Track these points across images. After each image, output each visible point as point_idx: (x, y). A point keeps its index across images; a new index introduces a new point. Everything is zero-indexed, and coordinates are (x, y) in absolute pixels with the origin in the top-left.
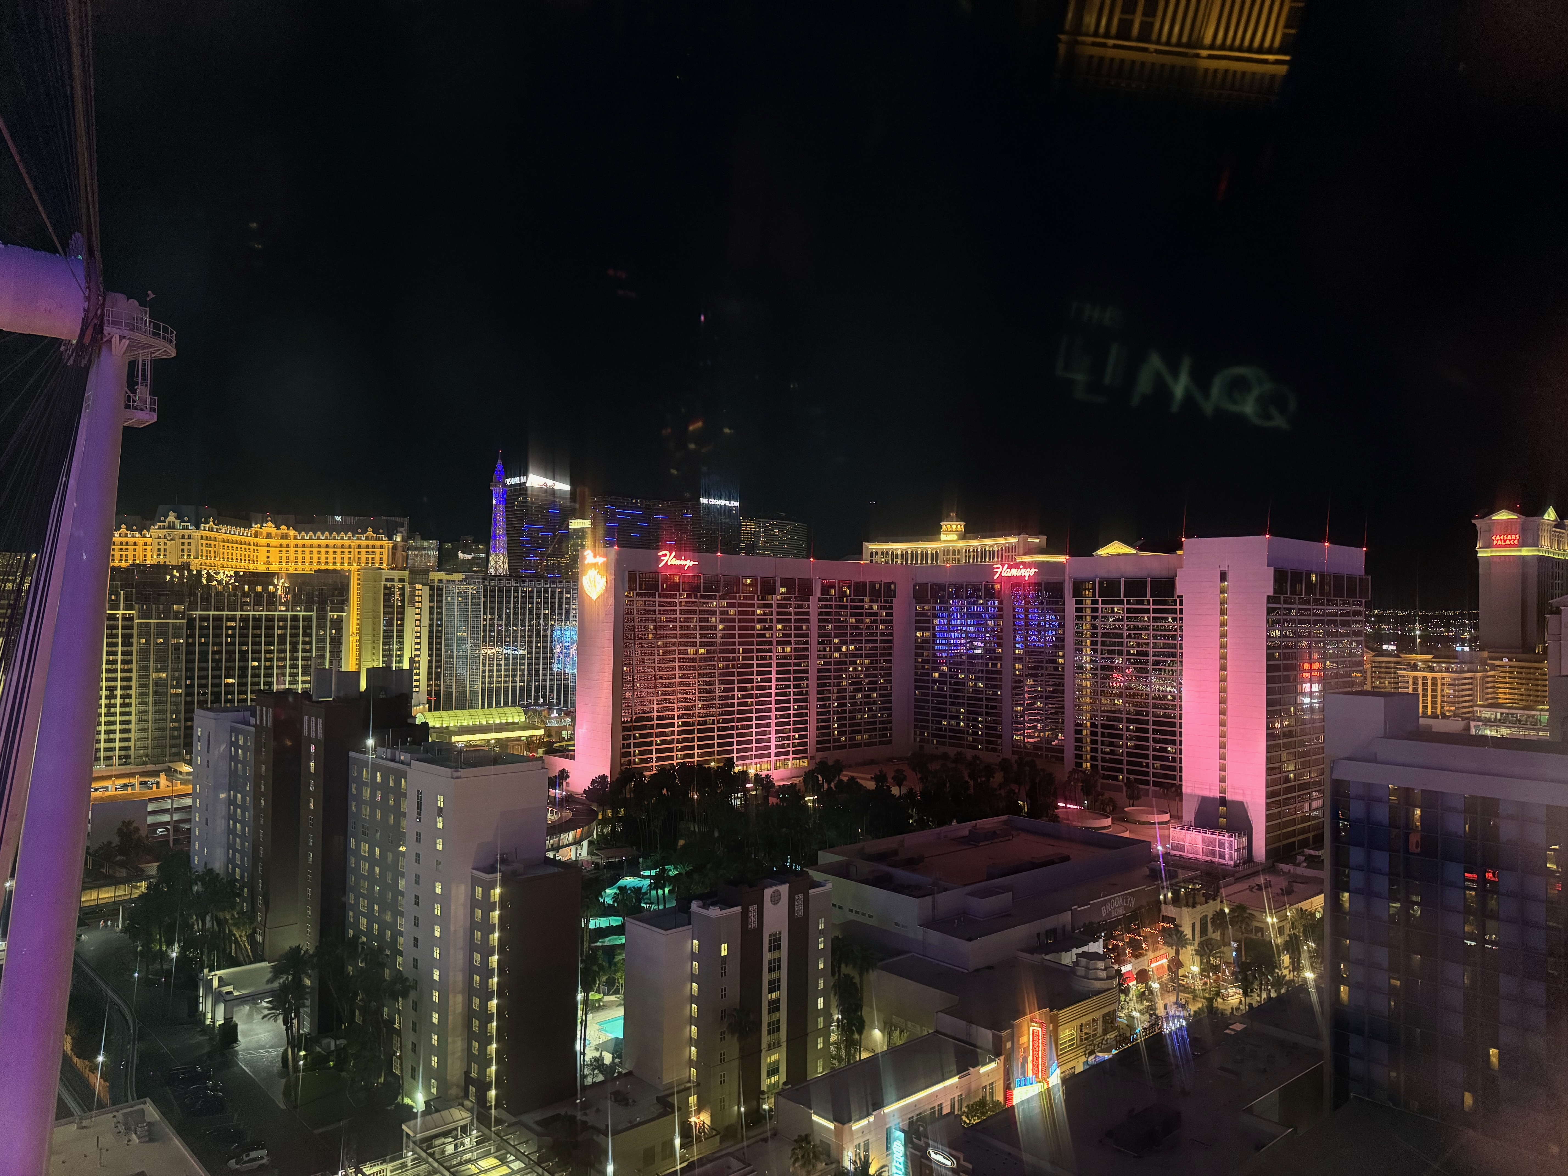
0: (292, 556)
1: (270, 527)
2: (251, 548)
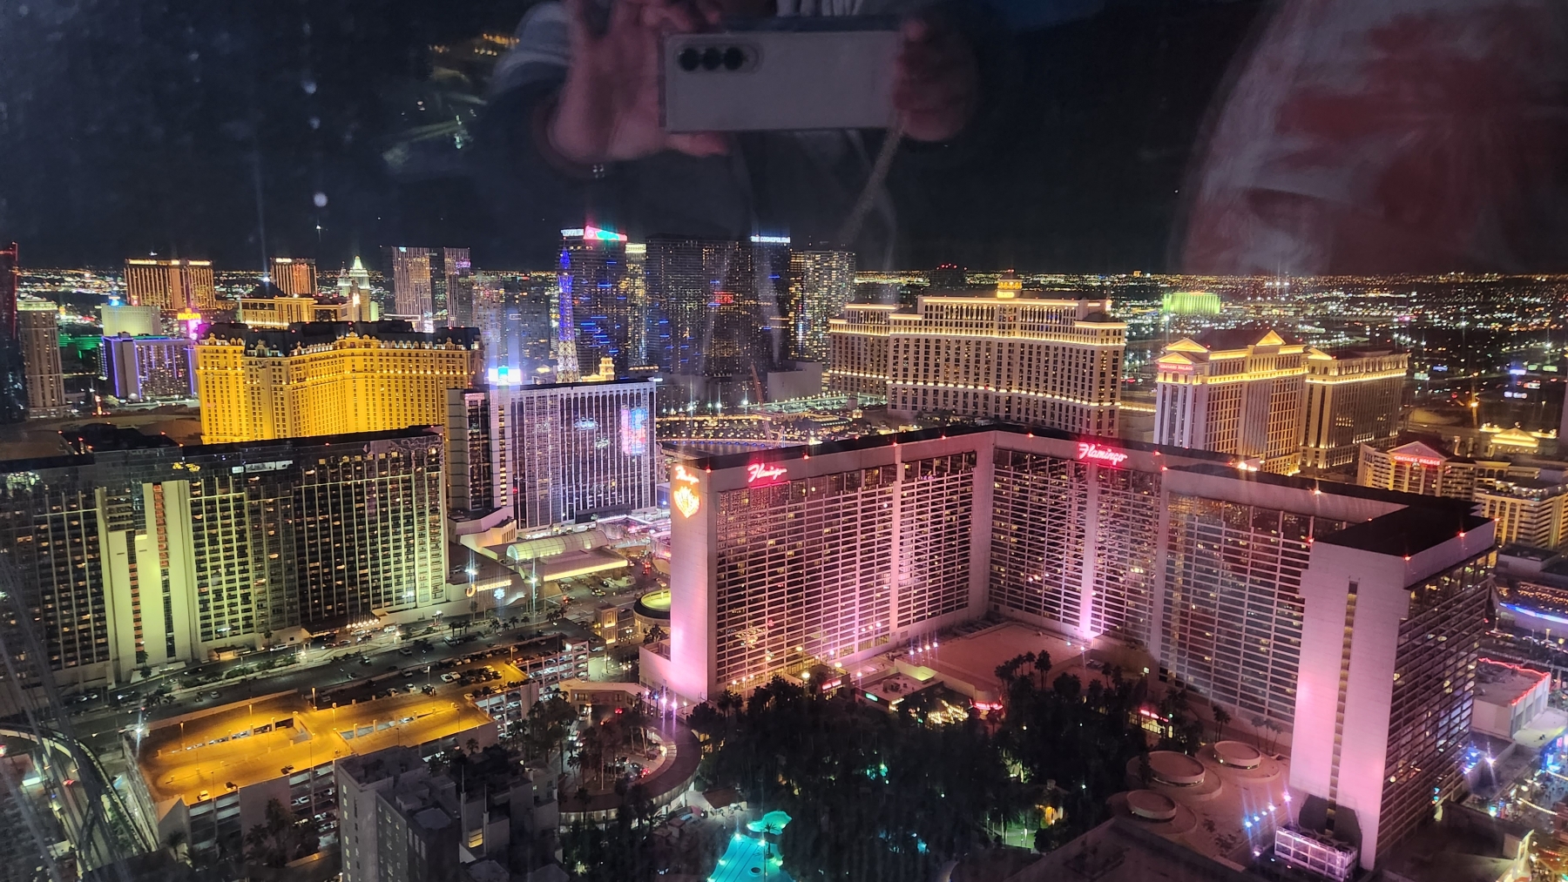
0: (377, 364)
1: (352, 337)
2: (337, 359)
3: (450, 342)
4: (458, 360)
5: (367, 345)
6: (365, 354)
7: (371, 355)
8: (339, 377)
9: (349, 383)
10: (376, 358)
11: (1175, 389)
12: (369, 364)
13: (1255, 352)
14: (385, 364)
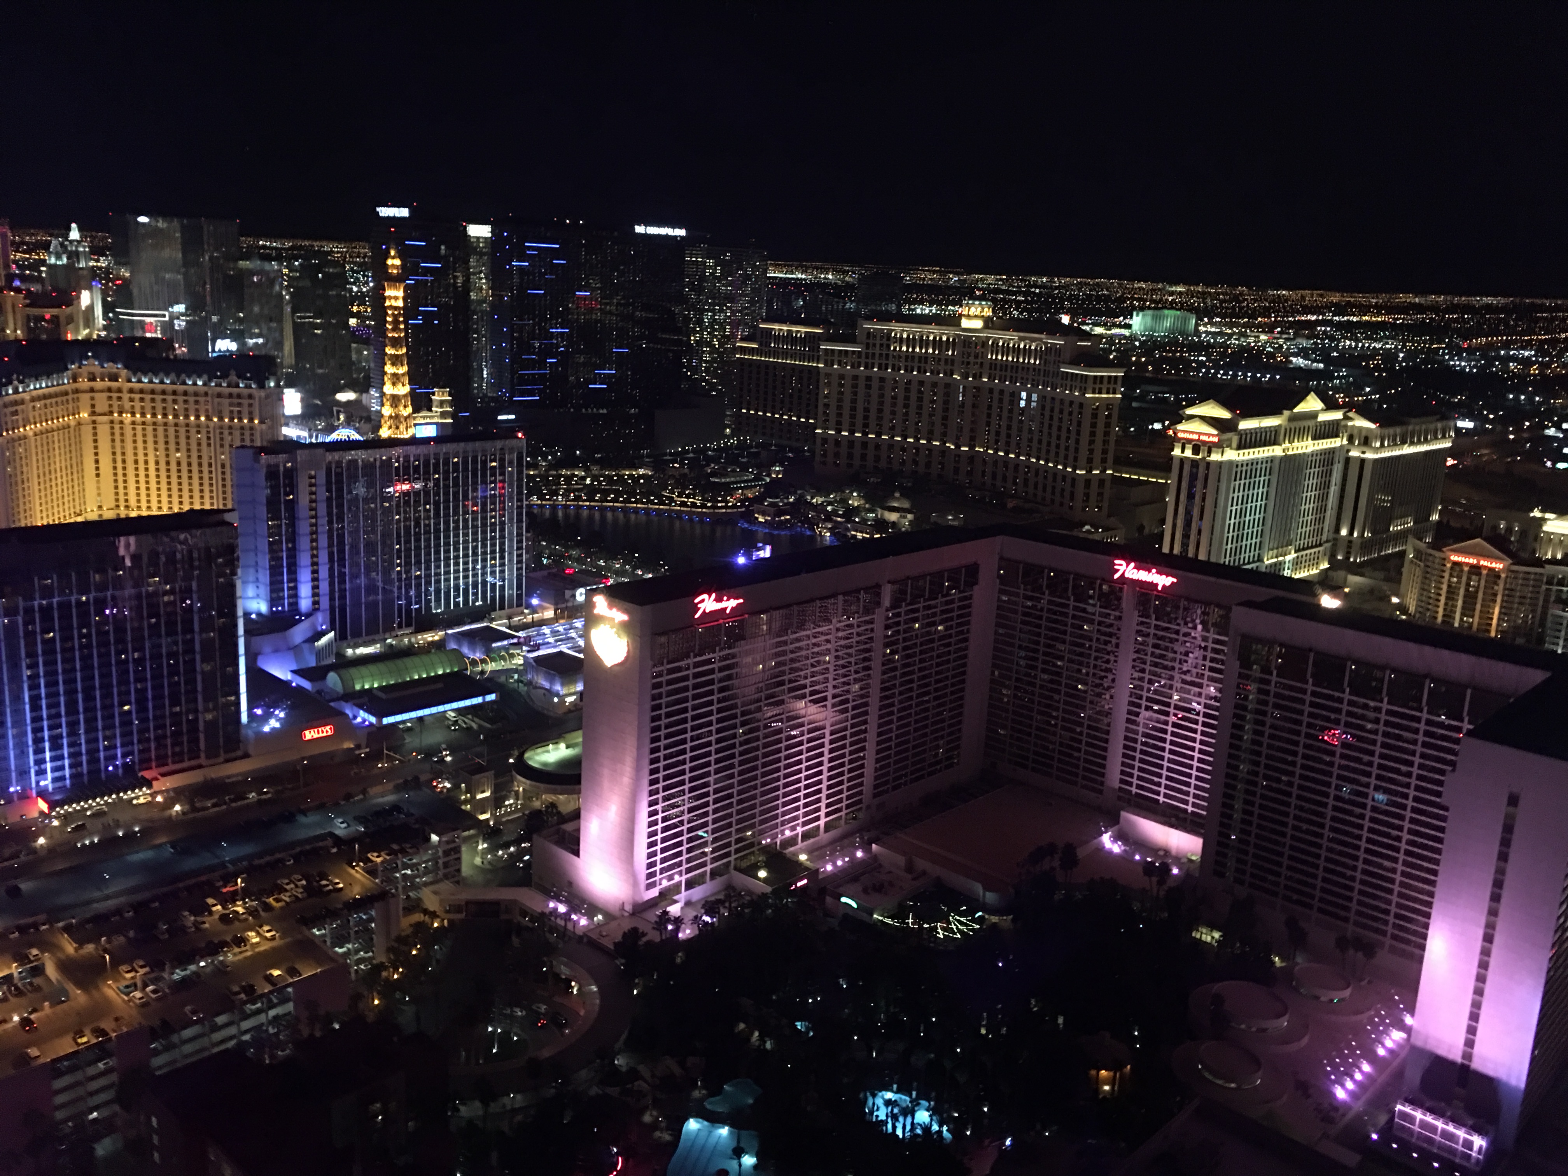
0: (127, 405)
1: (92, 365)
2: (70, 397)
3: (233, 378)
4: (245, 402)
5: (114, 378)
6: (109, 390)
7: (119, 390)
8: (73, 423)
9: (87, 430)
10: (126, 396)
11: (1195, 464)
12: (115, 403)
13: (1291, 419)
14: (138, 405)
